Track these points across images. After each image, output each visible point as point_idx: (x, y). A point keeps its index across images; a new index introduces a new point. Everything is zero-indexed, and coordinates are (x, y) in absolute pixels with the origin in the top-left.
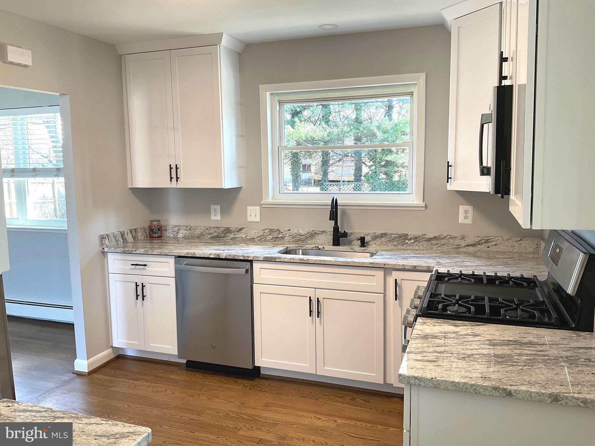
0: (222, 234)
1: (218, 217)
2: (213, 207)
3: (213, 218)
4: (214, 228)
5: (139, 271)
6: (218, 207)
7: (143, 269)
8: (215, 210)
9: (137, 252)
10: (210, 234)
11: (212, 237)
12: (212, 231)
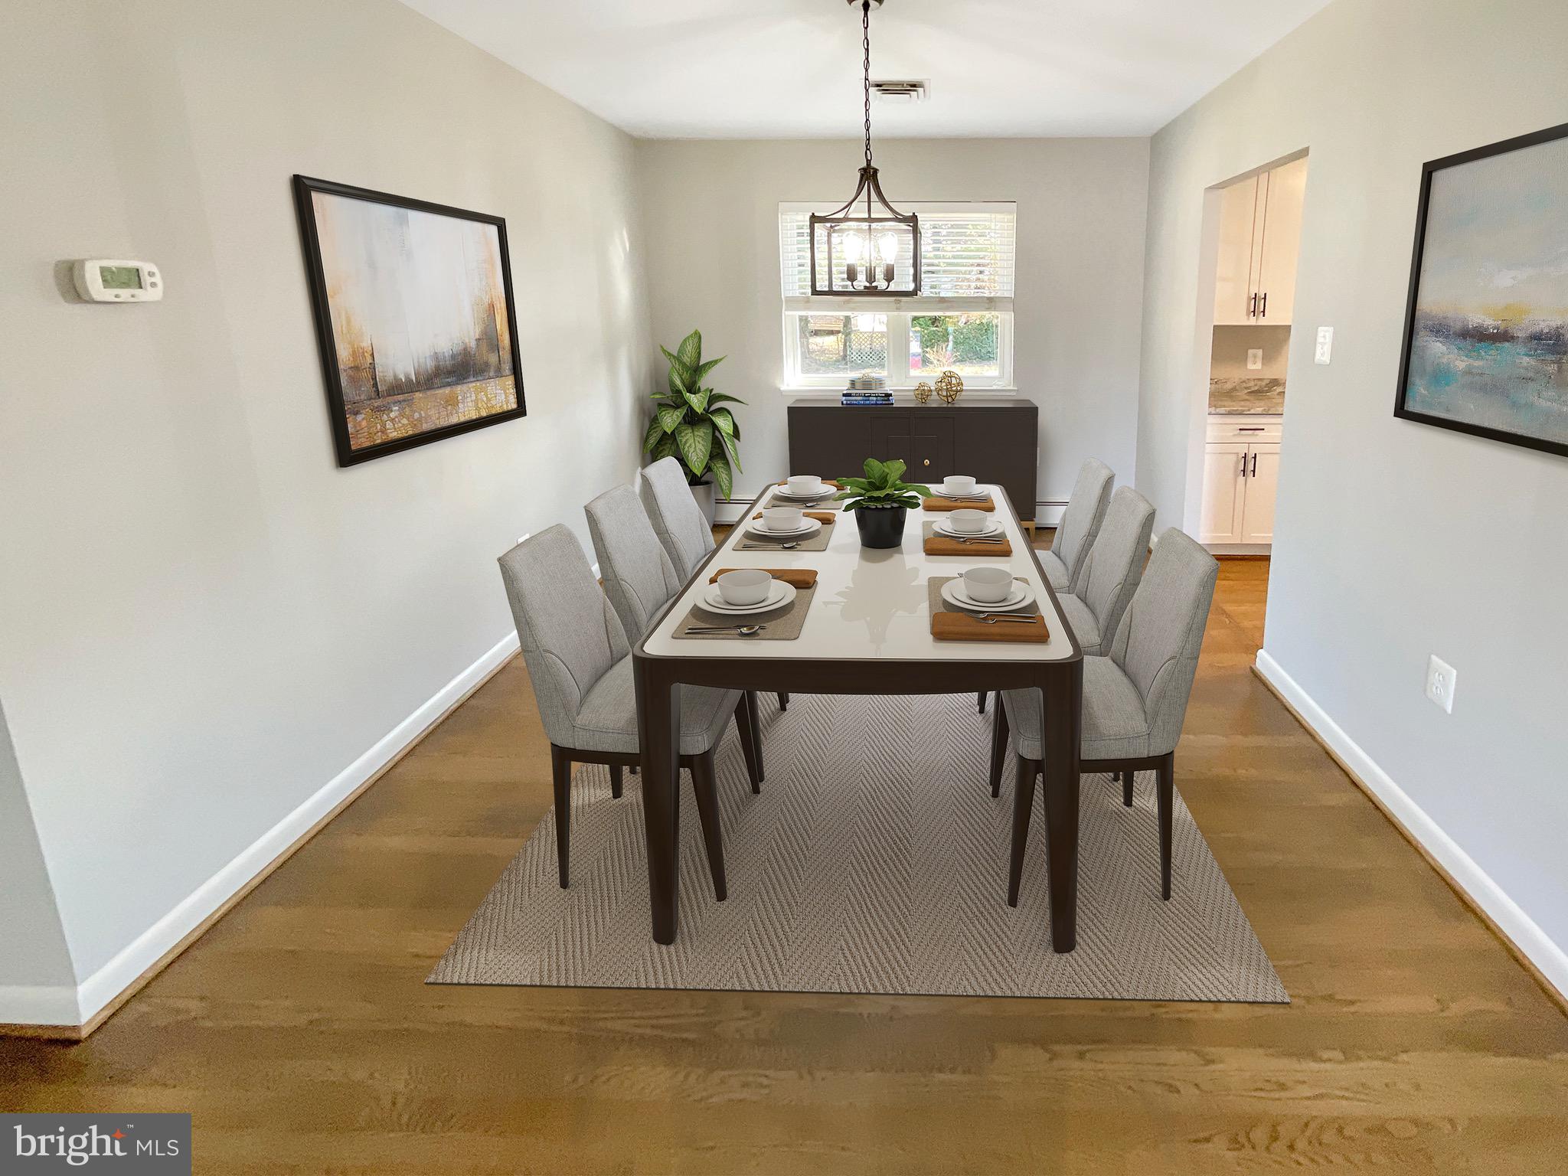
0: (1265, 387)
1: (1258, 366)
2: (1251, 352)
3: (1251, 366)
4: (1254, 380)
5: (1247, 437)
6: (1260, 352)
7: (1253, 435)
8: (1255, 356)
9: (1252, 412)
10: (1246, 388)
11: (1249, 392)
12: (1252, 384)
